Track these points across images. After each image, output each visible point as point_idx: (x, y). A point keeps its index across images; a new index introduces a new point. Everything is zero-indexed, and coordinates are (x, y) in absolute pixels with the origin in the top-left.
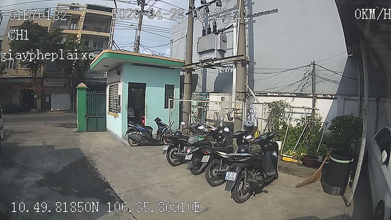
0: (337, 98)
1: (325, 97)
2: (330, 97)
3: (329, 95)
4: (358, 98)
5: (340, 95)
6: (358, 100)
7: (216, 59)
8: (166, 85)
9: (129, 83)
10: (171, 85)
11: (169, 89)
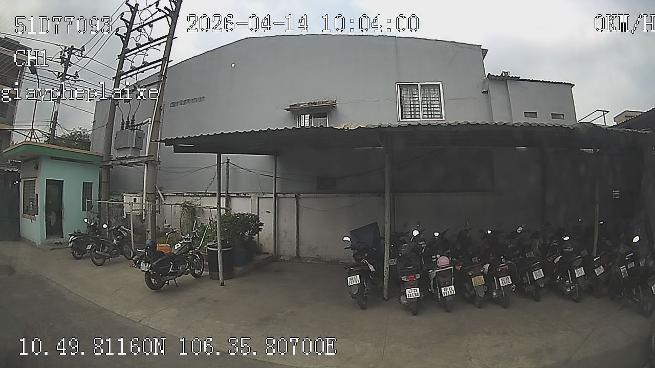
0: (250, 197)
1: (238, 196)
2: (243, 195)
3: (242, 194)
4: (273, 195)
5: (254, 193)
6: (272, 197)
7: (130, 158)
8: (83, 183)
9: (47, 180)
10: (90, 183)
11: (87, 187)
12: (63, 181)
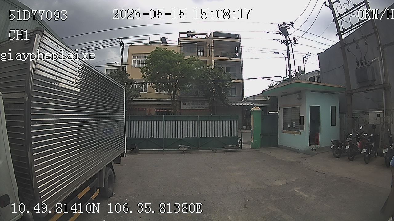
8: (331, 106)
9: (310, 106)
10: (334, 106)
11: (333, 109)
12: (320, 106)
